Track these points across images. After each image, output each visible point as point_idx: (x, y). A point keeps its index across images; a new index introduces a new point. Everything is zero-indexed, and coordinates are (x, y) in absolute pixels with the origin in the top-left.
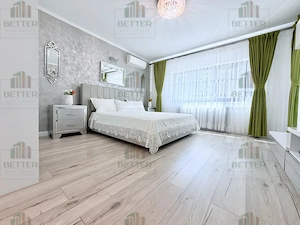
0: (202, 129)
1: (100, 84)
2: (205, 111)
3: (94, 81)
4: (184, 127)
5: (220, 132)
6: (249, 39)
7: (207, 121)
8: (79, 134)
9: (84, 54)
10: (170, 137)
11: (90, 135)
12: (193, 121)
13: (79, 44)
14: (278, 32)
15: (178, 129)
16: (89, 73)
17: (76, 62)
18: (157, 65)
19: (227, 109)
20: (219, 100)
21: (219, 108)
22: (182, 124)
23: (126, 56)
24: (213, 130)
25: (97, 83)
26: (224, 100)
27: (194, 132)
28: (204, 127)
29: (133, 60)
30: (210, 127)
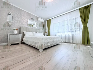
0: (64, 42)
1: (28, 27)
2: (65, 36)
3: (26, 26)
4: (56, 41)
5: (71, 43)
6: (79, 9)
7: (66, 39)
8: (18, 44)
9: (22, 17)
10: (50, 45)
11: (22, 44)
12: (60, 39)
13: (20, 14)
14: (90, 5)
15: (53, 41)
16: (24, 23)
17: (19, 20)
18: (48, 21)
19: (73, 34)
20: (70, 31)
21: (70, 34)
22: (55, 40)
23: (37, 18)
24: (68, 43)
25: (27, 26)
26: (71, 31)
27: (61, 43)
28: (65, 41)
29: (40, 19)
30: (67, 41)
